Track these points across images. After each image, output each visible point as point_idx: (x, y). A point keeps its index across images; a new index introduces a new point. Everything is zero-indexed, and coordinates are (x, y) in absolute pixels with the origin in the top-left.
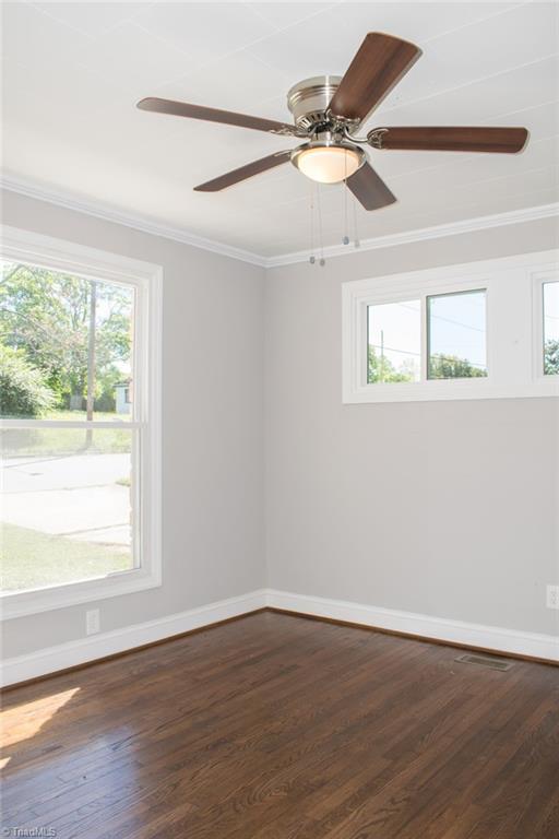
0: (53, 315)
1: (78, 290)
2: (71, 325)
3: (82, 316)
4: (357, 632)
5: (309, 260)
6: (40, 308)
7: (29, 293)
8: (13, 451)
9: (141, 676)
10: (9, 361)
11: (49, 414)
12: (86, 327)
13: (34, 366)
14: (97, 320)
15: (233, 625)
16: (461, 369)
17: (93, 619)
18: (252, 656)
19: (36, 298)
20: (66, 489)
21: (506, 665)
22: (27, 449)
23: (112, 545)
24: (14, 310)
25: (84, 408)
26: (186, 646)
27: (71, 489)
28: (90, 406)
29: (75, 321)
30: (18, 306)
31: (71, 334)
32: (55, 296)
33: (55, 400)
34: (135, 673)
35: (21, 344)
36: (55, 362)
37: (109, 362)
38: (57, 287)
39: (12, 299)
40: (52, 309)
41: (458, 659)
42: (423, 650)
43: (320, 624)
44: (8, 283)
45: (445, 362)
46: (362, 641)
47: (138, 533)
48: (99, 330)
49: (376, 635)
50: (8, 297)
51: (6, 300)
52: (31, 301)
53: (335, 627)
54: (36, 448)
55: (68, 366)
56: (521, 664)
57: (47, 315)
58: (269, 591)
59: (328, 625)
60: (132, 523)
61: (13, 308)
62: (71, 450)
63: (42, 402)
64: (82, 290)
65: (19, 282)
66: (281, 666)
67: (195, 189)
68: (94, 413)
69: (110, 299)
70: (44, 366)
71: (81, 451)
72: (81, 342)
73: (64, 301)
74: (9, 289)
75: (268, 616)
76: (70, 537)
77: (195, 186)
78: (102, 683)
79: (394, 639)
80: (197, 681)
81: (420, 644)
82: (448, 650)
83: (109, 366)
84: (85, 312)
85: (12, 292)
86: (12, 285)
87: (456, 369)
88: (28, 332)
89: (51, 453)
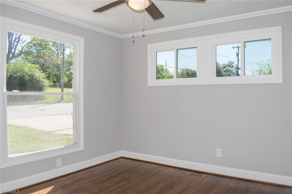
0: (49, 53)
1: (59, 44)
2: (56, 57)
3: (60, 54)
4: (153, 165)
5: (132, 36)
6: (45, 51)
7: (41, 45)
8: (35, 102)
9: (76, 181)
10: (33, 70)
11: (48, 89)
12: (61, 58)
13: (42, 71)
14: (65, 55)
15: (109, 163)
16: (194, 73)
17: (59, 161)
18: (115, 174)
19: (43, 48)
20: (53, 115)
21: (202, 176)
22: (40, 101)
23: (69, 135)
24: (35, 52)
25: (60, 86)
26: (93, 171)
27: (55, 115)
28: (62, 86)
29: (57, 56)
30: (37, 50)
31: (56, 60)
32: (50, 47)
33: (50, 84)
34: (74, 180)
35: (37, 64)
36: (50, 70)
37: (69, 70)
38: (51, 43)
39: (34, 48)
40: (49, 51)
41: (186, 174)
42: (175, 171)
43: (140, 162)
44: (33, 42)
45: (188, 71)
46: (154, 168)
47: (75, 131)
48: (66, 59)
49: (159, 166)
50: (33, 47)
51: (32, 48)
52: (41, 48)
53: (145, 163)
54: (43, 101)
55: (55, 71)
56: (208, 175)
57: (47, 54)
58: (122, 151)
59: (142, 163)
60: (73, 128)
61: (34, 51)
62: (56, 102)
63: (45, 84)
64: (60, 45)
65: (37, 41)
66: (126, 177)
67: (93, 11)
68: (64, 88)
69: (70, 48)
70: (46, 72)
71: (59, 102)
72: (60, 63)
73: (53, 48)
74: (34, 44)
75: (122, 160)
76: (54, 132)
77: (93, 10)
78: (62, 184)
79: (165, 167)
80: (96, 183)
81: (174, 169)
82: (183, 171)
83: (70, 72)
84: (61, 53)
85: (34, 45)
86: (35, 43)
87: (191, 73)
88: (40, 59)
89: (48, 103)
